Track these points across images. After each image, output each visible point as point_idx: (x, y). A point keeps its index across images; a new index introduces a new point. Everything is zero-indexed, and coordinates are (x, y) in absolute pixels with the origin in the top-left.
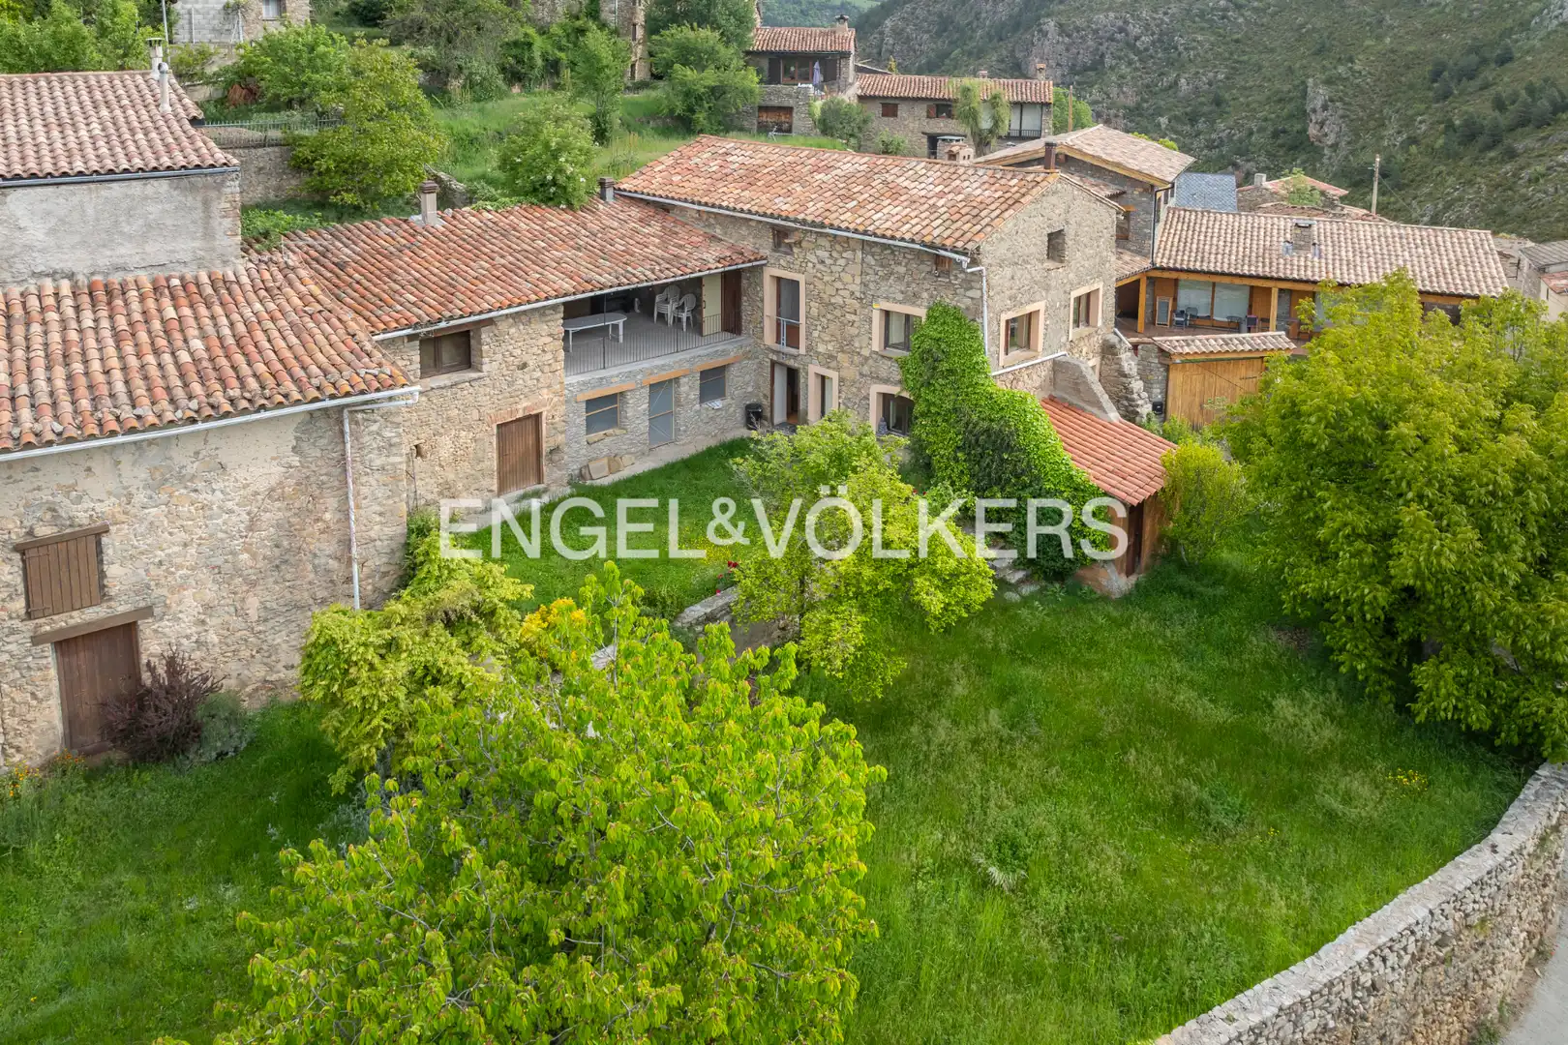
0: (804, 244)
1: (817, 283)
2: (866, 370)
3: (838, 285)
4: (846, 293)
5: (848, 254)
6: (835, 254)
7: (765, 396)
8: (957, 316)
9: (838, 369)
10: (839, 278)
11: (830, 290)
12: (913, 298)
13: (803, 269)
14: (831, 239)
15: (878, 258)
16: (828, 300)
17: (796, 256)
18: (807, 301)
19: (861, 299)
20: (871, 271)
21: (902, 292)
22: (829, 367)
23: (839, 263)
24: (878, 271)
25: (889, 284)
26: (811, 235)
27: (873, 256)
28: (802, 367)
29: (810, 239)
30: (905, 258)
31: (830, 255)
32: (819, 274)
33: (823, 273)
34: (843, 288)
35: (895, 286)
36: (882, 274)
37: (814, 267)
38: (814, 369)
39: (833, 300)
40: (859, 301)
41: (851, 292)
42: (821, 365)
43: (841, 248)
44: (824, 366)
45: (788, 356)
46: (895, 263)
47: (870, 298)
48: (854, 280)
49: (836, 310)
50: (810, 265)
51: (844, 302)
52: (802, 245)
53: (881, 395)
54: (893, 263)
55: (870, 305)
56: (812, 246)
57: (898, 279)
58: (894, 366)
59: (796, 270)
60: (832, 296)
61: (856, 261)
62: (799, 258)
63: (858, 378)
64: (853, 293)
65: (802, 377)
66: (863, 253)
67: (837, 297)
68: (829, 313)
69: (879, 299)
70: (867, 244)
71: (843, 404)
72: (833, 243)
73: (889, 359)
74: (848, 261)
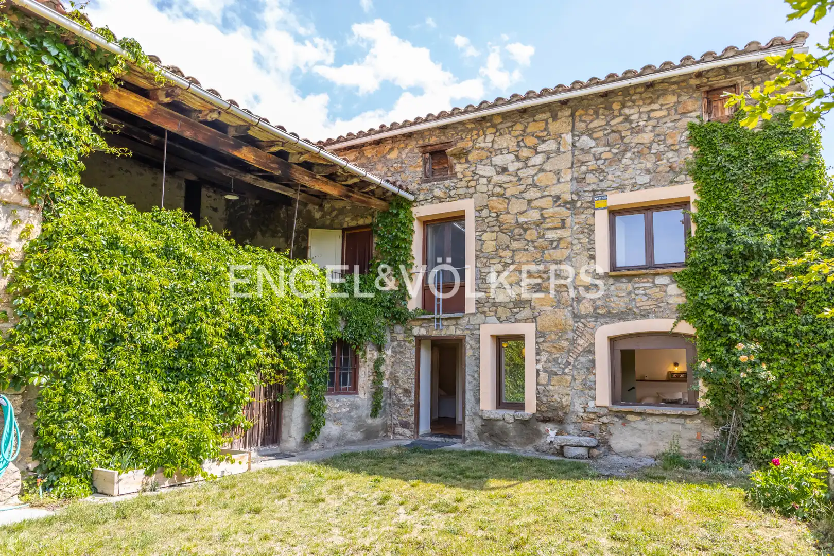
0: (472, 156)
1: (496, 203)
2: (585, 308)
3: (532, 194)
4: (546, 202)
5: (550, 145)
7: (407, 392)
9: (534, 319)
10: (534, 185)
12: (673, 173)
13: (472, 190)
14: (517, 133)
15: (601, 134)
16: (513, 222)
17: (460, 176)
18: (478, 234)
19: (573, 202)
20: (589, 157)
21: (648, 171)
22: (517, 321)
23: (530, 163)
24: (601, 154)
25: (622, 166)
26: (485, 138)
27: (590, 136)
28: (469, 332)
29: (483, 145)
30: (649, 119)
31: (517, 157)
32: (498, 190)
33: (505, 186)
34: (539, 195)
35: (633, 166)
36: (609, 155)
37: (489, 182)
38: (490, 329)
39: (522, 219)
40: (568, 206)
41: (554, 197)
42: (501, 322)
43: (536, 141)
44: (507, 320)
45: (445, 323)
46: (631, 133)
47: (588, 197)
48: (558, 179)
49: (528, 232)
50: (484, 181)
51: (542, 215)
52: (470, 158)
53: (612, 340)
54: (629, 133)
55: (589, 208)
56: (485, 154)
57: (640, 154)
58: (639, 288)
59: (459, 197)
60: (521, 213)
61: (562, 149)
62: (464, 177)
63: (571, 322)
64: (558, 198)
65: (468, 347)
66: (573, 136)
67: (530, 212)
68: (515, 240)
69: (605, 193)
70: (581, 121)
71: (545, 371)
72: (521, 138)
73: (630, 278)
74: (548, 156)
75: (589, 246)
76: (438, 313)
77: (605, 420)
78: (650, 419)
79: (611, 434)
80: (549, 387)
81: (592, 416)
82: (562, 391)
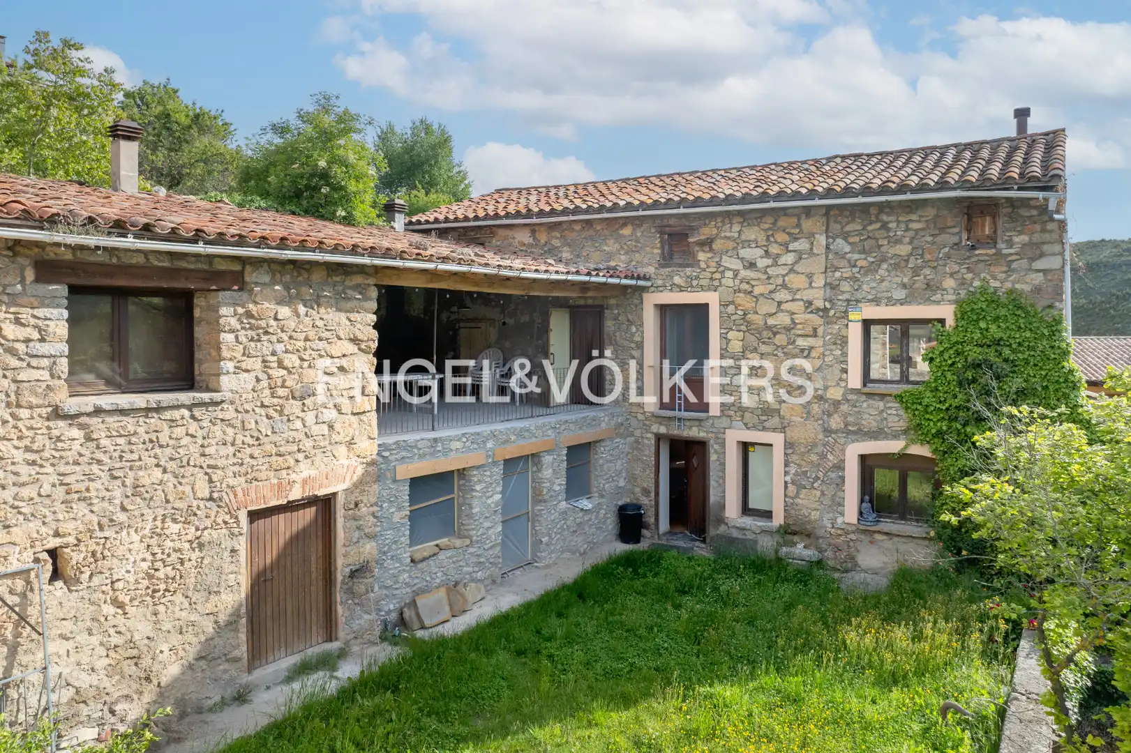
0: (717, 245)
1: (741, 299)
2: (835, 422)
4: (797, 307)
5: (802, 245)
6: (774, 249)
7: (646, 492)
8: (1016, 302)
9: (783, 429)
10: (784, 286)
11: (766, 307)
12: (930, 291)
13: (716, 283)
14: (767, 226)
15: (856, 239)
16: (762, 323)
17: (703, 265)
18: (723, 331)
19: (825, 310)
20: (843, 263)
21: (904, 286)
22: (764, 429)
23: (782, 260)
24: (856, 260)
25: (878, 277)
26: (731, 228)
27: (845, 239)
28: (713, 435)
29: (728, 234)
30: (907, 229)
31: (766, 252)
32: (745, 286)
33: (753, 283)
34: (790, 298)
35: (889, 278)
36: (864, 263)
37: (736, 276)
38: (735, 435)
39: (771, 322)
40: (821, 314)
41: (805, 302)
42: (748, 428)
43: (786, 238)
44: (754, 427)
45: (688, 423)
46: (889, 242)
47: (841, 306)
48: (811, 283)
49: (778, 336)
50: (729, 274)
51: (792, 320)
52: (714, 246)
53: (864, 459)
54: (885, 242)
55: (843, 318)
56: (731, 244)
57: (896, 266)
58: (890, 408)
59: (702, 288)
60: (771, 315)
61: (815, 251)
62: (708, 267)
63: (821, 437)
64: (810, 303)
65: (712, 451)
66: (827, 237)
67: (780, 315)
68: (764, 343)
69: (860, 305)
70: (836, 222)
71: (793, 483)
72: (770, 233)
73: (882, 396)
74: (800, 256)
75: (842, 359)
76: (680, 410)
77: (853, 537)
78: (896, 539)
79: (858, 551)
80: (798, 501)
81: (839, 532)
82: (810, 505)
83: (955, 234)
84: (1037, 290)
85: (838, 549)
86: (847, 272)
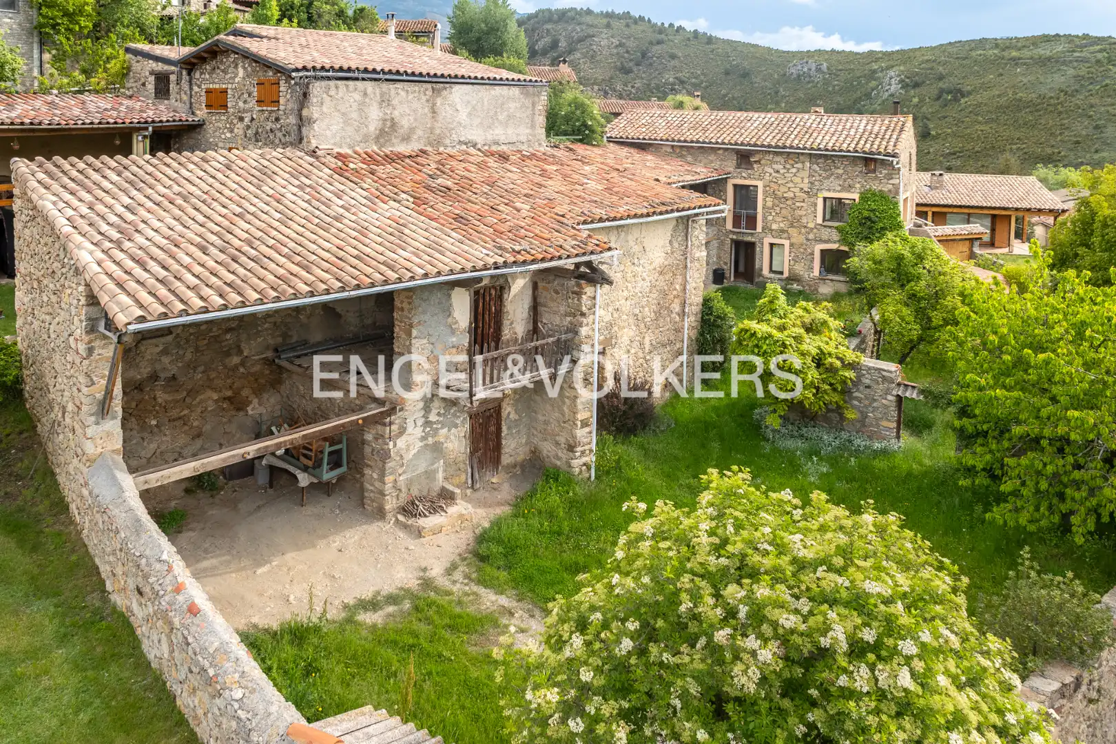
0: (763, 163)
1: (772, 185)
2: (811, 236)
3: (791, 185)
4: (797, 190)
5: (799, 165)
7: (726, 263)
8: (882, 196)
9: (789, 238)
10: (791, 181)
11: (783, 189)
12: (850, 188)
13: (762, 177)
14: (785, 158)
15: (822, 167)
16: (781, 195)
17: (756, 170)
18: (764, 197)
19: (808, 192)
20: (816, 174)
21: (840, 185)
22: (781, 238)
23: (791, 171)
24: (821, 174)
25: (830, 181)
26: (769, 157)
27: (817, 166)
28: (758, 240)
30: (842, 164)
31: (784, 167)
32: (774, 180)
33: (778, 179)
34: (794, 186)
35: (834, 182)
36: (825, 175)
37: (770, 175)
38: (768, 240)
39: (785, 195)
40: (806, 194)
41: (800, 188)
42: (774, 238)
43: (793, 163)
44: (776, 237)
45: (747, 235)
46: (835, 168)
47: (815, 191)
48: (803, 181)
49: (788, 201)
50: (768, 174)
51: (794, 195)
52: (761, 163)
53: (822, 251)
54: (833, 168)
55: (815, 196)
56: (769, 163)
57: (837, 178)
58: (833, 232)
59: (755, 179)
60: (785, 192)
61: (805, 169)
62: (758, 171)
63: (805, 242)
64: (802, 189)
65: (757, 247)
66: (810, 165)
67: (789, 193)
68: (781, 203)
69: (822, 191)
70: (814, 160)
71: (793, 260)
72: (786, 160)
73: (830, 227)
74: (798, 170)
75: (815, 212)
76: (744, 229)
77: (817, 281)
78: (834, 282)
79: (819, 287)
80: (794, 268)
81: (811, 280)
82: (800, 269)
83: (860, 168)
84: (890, 191)
85: (810, 286)
86: (818, 178)
